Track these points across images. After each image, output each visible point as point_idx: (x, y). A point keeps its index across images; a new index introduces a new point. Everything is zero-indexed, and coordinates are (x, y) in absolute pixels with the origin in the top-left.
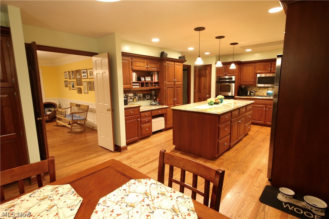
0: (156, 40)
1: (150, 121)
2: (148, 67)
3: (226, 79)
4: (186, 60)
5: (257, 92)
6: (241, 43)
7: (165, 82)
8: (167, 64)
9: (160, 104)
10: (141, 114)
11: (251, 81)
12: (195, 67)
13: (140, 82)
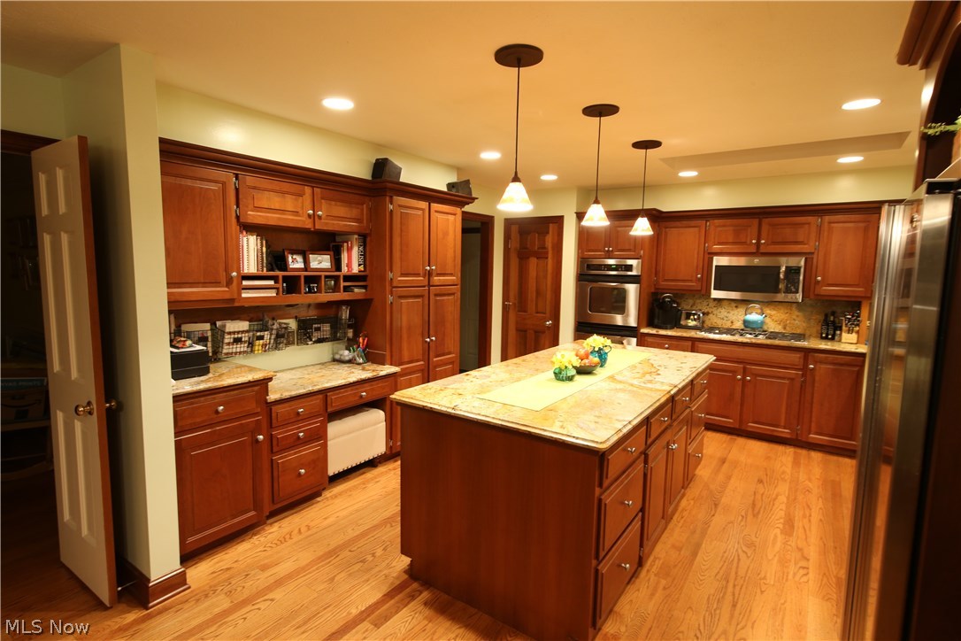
0: (339, 104)
1: (320, 436)
2: (320, 217)
3: (609, 267)
4: (474, 196)
5: (711, 315)
6: (674, 143)
7: (391, 275)
8: (400, 206)
9: (372, 357)
10: (274, 408)
11: (694, 279)
12: (510, 223)
13: (280, 274)
